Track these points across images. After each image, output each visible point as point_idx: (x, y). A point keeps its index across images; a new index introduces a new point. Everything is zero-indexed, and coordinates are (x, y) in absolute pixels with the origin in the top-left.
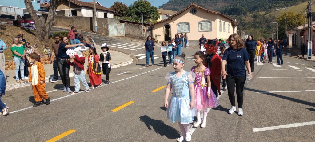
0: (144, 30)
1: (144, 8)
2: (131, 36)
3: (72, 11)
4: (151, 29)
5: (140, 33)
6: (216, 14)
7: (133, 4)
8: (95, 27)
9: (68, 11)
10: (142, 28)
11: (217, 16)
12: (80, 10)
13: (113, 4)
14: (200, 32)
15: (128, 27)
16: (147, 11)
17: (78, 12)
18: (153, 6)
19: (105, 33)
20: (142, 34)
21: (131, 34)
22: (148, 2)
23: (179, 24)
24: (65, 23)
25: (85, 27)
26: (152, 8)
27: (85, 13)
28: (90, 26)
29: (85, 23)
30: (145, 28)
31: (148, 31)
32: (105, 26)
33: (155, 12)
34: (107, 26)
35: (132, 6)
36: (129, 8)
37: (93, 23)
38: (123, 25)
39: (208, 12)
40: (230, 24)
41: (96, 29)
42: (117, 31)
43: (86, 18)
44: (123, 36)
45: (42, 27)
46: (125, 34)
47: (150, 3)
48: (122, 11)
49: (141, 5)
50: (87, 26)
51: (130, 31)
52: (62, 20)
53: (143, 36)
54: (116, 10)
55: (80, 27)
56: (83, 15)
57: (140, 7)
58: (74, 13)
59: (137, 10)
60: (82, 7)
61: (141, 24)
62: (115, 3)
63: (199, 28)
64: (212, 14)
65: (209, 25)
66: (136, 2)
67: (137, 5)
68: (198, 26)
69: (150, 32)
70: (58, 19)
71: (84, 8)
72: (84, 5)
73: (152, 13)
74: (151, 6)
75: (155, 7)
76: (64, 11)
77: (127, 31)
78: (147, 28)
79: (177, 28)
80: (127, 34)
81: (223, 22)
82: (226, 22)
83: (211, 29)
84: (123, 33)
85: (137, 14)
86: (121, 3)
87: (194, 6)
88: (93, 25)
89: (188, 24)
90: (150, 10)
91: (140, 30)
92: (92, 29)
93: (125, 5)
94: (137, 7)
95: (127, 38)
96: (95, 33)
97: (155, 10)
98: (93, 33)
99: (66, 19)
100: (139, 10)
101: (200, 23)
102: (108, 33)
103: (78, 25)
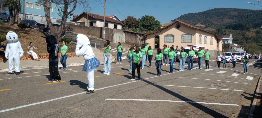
0: (139, 39)
1: (149, 21)
2: (129, 43)
3: (90, 22)
4: (144, 39)
5: (136, 41)
6: (195, 29)
7: (141, 19)
8: (103, 34)
9: (87, 23)
10: (138, 37)
11: (197, 31)
12: (95, 22)
13: (127, 17)
14: (182, 43)
15: (127, 36)
16: (151, 24)
17: (94, 23)
18: (157, 21)
19: (111, 40)
20: (138, 42)
21: (130, 41)
22: (153, 17)
23: (166, 36)
24: (84, 31)
25: (97, 35)
26: (155, 22)
27: (99, 24)
28: (100, 34)
29: (97, 31)
30: (140, 38)
31: (142, 40)
32: (111, 35)
33: (158, 25)
34: (113, 35)
35: (140, 20)
36: (138, 21)
37: (102, 32)
38: (124, 34)
39: (189, 27)
40: (214, 38)
41: (104, 37)
42: (120, 39)
43: (98, 28)
44: (124, 43)
45: (55, 33)
46: (125, 41)
47: (155, 18)
48: (132, 23)
49: (147, 19)
50: (98, 33)
51: (129, 40)
52: (82, 29)
53: (138, 43)
54: (128, 22)
55: (93, 34)
56: (97, 26)
57: (146, 21)
58: (91, 24)
59: (144, 23)
60: (97, 20)
61: (138, 34)
62: (128, 17)
63: (181, 40)
64: (192, 28)
65: (190, 37)
66: (143, 17)
67: (144, 19)
68: (181, 38)
69: (143, 41)
70: (79, 28)
71: (99, 20)
72: (98, 18)
73: (155, 26)
74: (155, 20)
75: (158, 21)
76: (84, 23)
77: (127, 39)
78: (142, 38)
79: (164, 39)
80: (127, 41)
81: (203, 36)
82: (207, 36)
83: (191, 41)
84: (123, 40)
85: (144, 26)
86: (133, 17)
87: (178, 22)
88: (102, 34)
89: (173, 36)
90: (154, 23)
91: (136, 39)
92: (101, 37)
93: (135, 19)
94: (143, 21)
95: (126, 44)
96: (103, 39)
97: (158, 23)
98: (102, 40)
99: (85, 28)
100: (145, 23)
101: (182, 35)
102: (113, 40)
103: (92, 33)
